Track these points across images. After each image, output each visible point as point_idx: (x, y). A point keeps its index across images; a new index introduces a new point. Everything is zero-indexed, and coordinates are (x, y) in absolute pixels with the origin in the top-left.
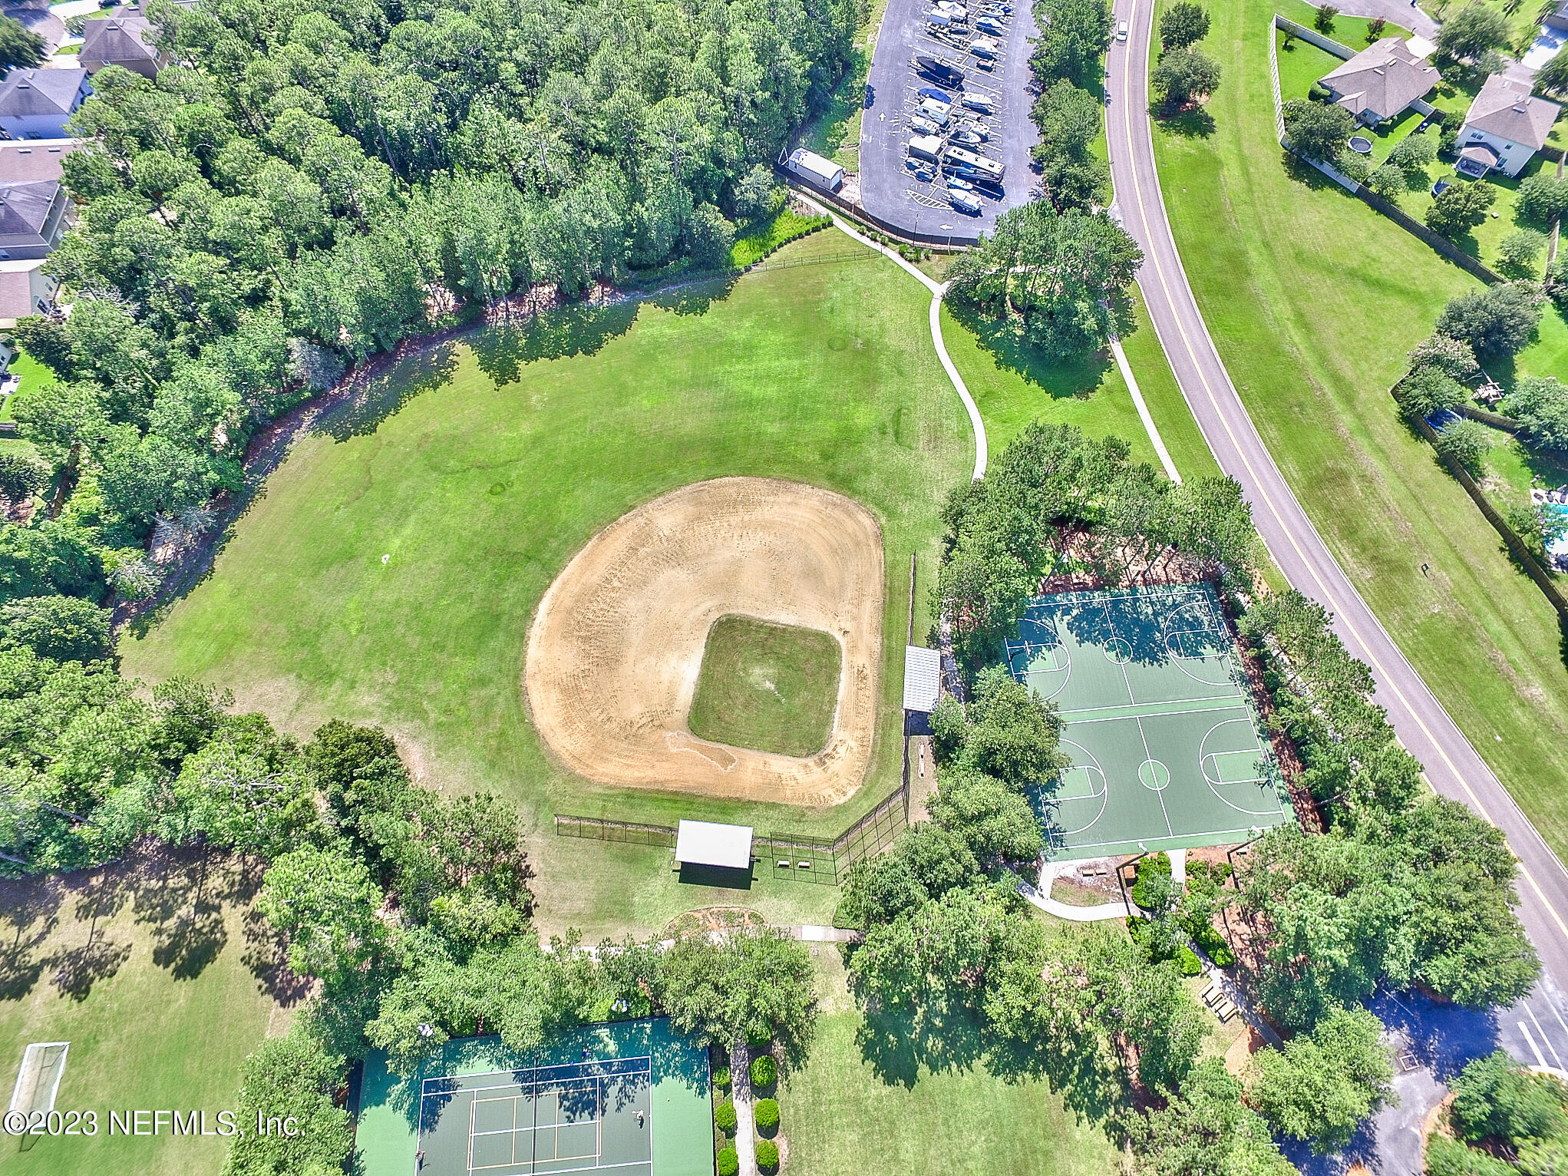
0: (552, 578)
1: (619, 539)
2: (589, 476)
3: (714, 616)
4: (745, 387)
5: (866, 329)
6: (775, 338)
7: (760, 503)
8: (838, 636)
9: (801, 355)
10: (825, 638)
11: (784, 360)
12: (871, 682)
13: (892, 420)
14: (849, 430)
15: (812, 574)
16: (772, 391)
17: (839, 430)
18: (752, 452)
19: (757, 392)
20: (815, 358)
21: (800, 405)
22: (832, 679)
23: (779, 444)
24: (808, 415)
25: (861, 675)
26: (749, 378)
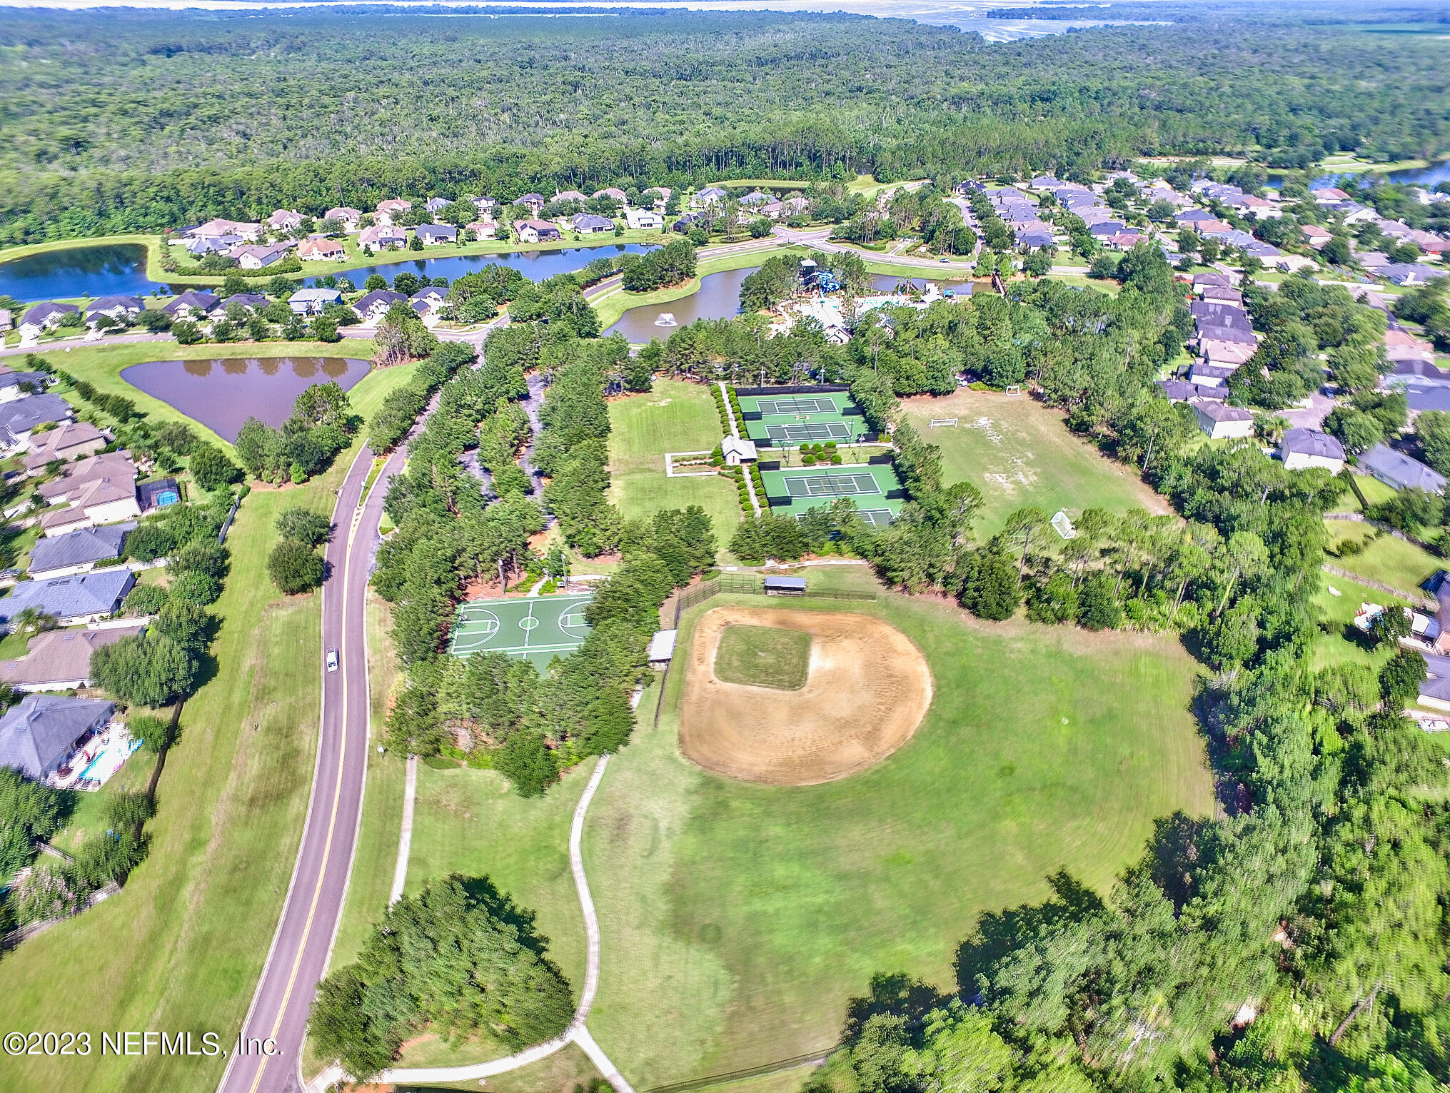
0: (930, 710)
1: (891, 734)
2: (933, 783)
3: (805, 689)
4: (808, 874)
5: (676, 957)
6: (781, 940)
7: (781, 765)
8: (716, 680)
9: (753, 917)
10: (726, 679)
11: (771, 910)
12: (695, 655)
13: (659, 842)
14: (703, 831)
15: (734, 715)
16: (780, 871)
17: (712, 829)
18: (792, 807)
19: (795, 869)
20: (738, 912)
21: (750, 854)
22: (720, 657)
23: (768, 814)
24: (741, 845)
25: (701, 660)
26: (807, 886)
